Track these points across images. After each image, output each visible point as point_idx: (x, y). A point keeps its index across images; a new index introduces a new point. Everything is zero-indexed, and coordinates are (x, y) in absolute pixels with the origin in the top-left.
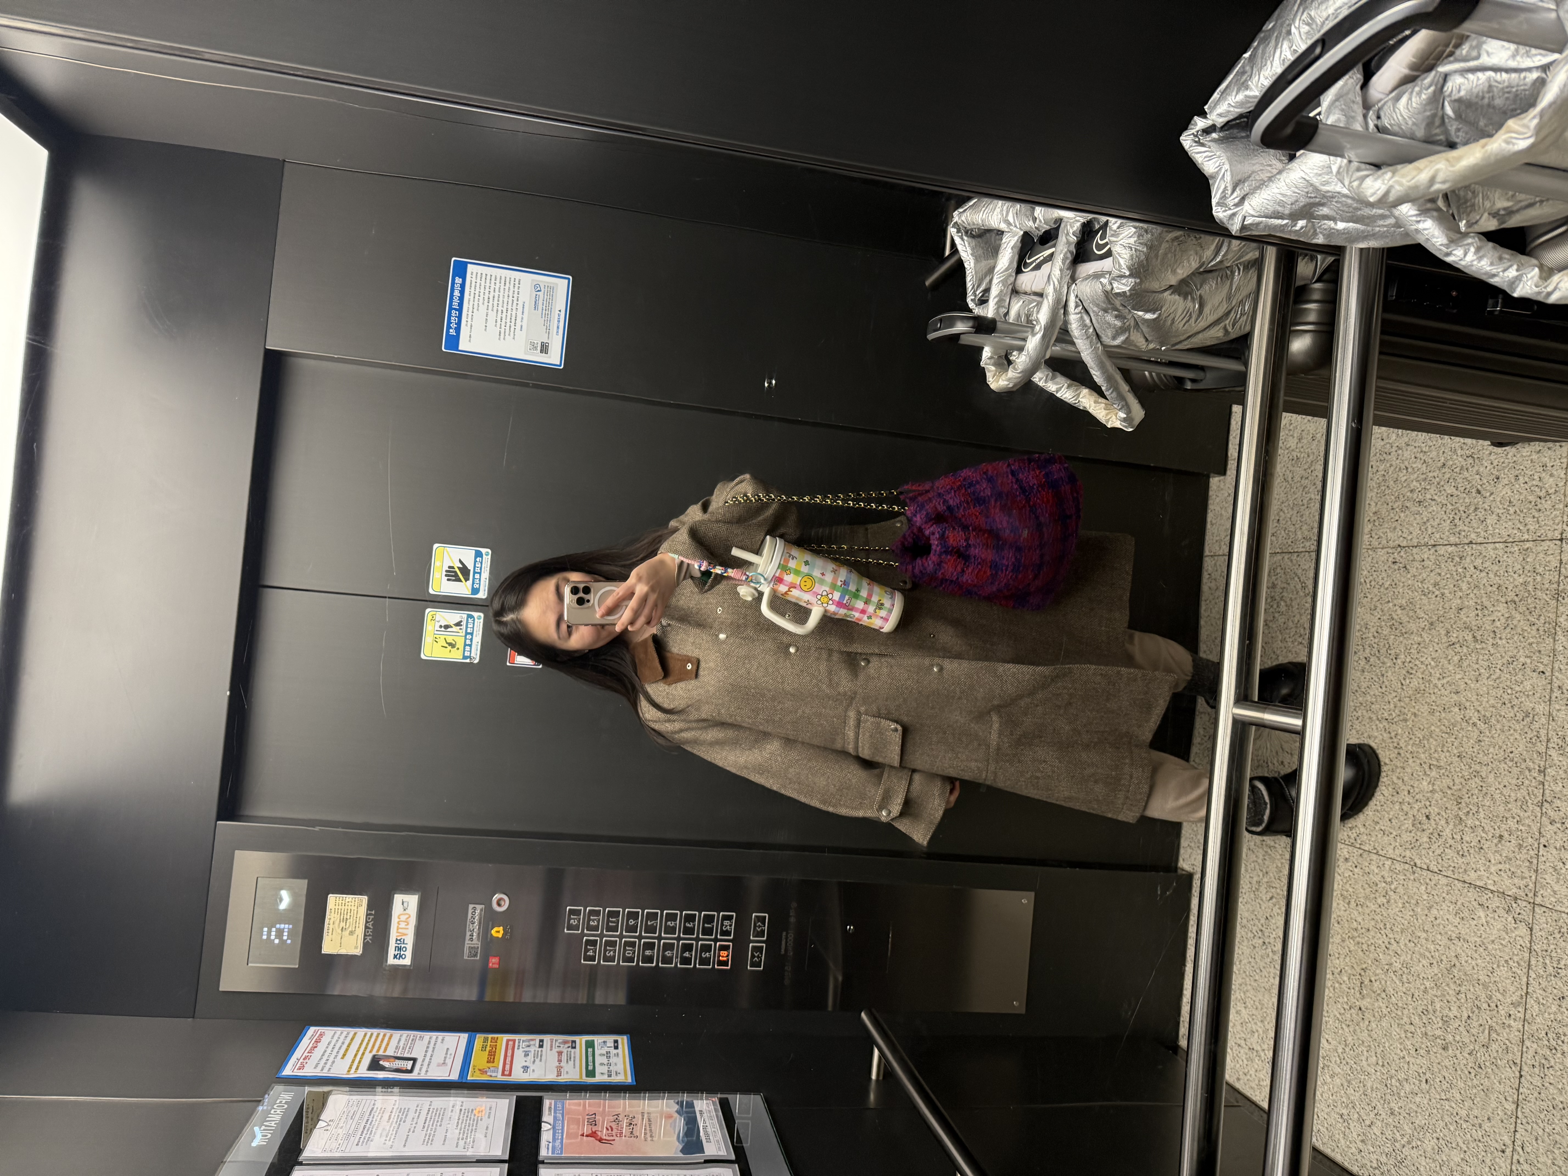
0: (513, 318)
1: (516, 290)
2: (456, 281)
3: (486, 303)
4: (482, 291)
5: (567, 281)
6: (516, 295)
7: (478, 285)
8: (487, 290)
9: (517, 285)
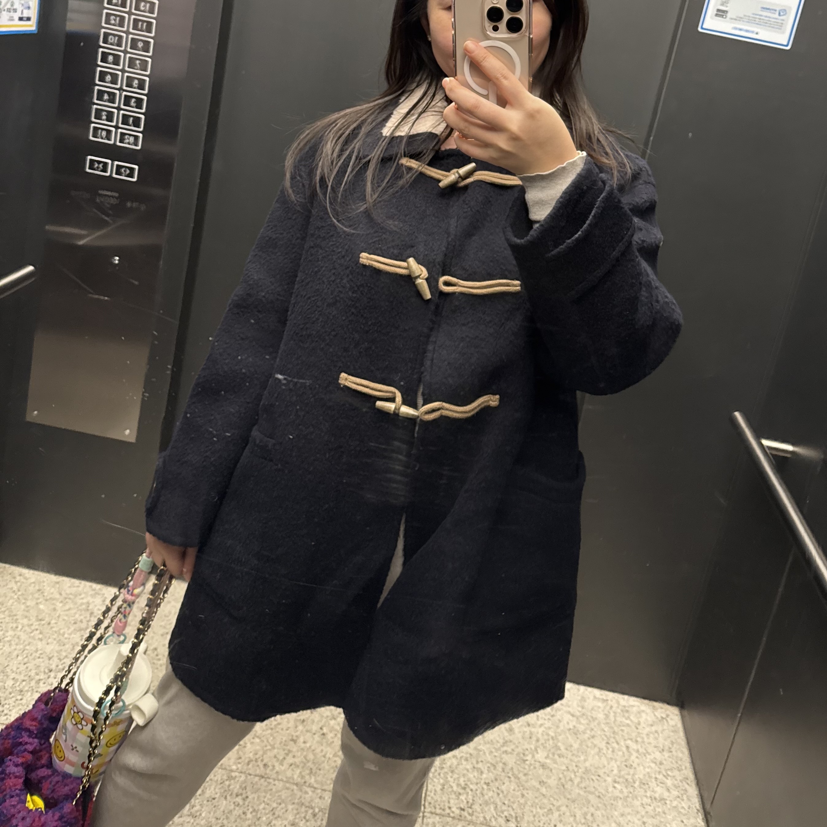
5: (786, 44)
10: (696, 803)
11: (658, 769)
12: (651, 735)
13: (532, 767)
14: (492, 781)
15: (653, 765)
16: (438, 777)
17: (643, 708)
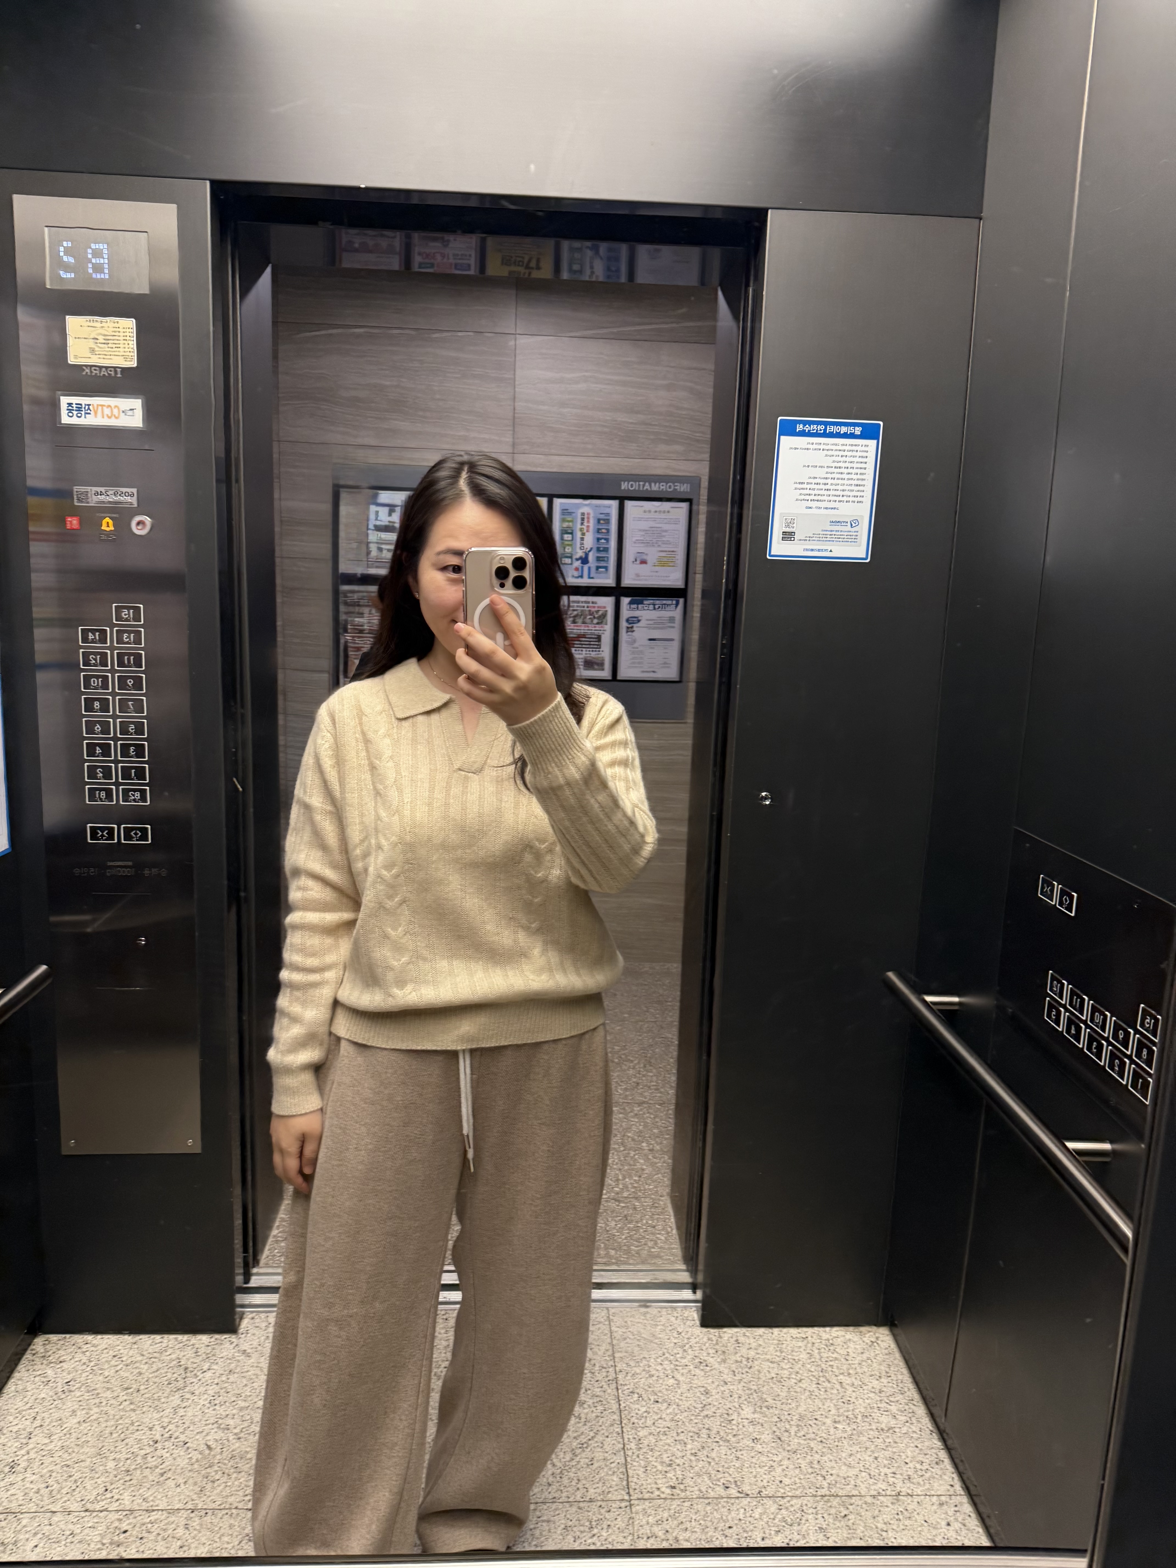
0: (819, 498)
1: (851, 499)
2: (857, 428)
3: (834, 465)
4: (848, 459)
5: (864, 556)
6: (845, 499)
7: (854, 454)
8: (850, 465)
9: (856, 499)
10: (927, 1423)
11: (879, 1399)
12: (864, 1363)
13: (741, 1426)
14: (699, 1450)
15: (872, 1395)
16: (637, 1460)
17: (849, 1336)
